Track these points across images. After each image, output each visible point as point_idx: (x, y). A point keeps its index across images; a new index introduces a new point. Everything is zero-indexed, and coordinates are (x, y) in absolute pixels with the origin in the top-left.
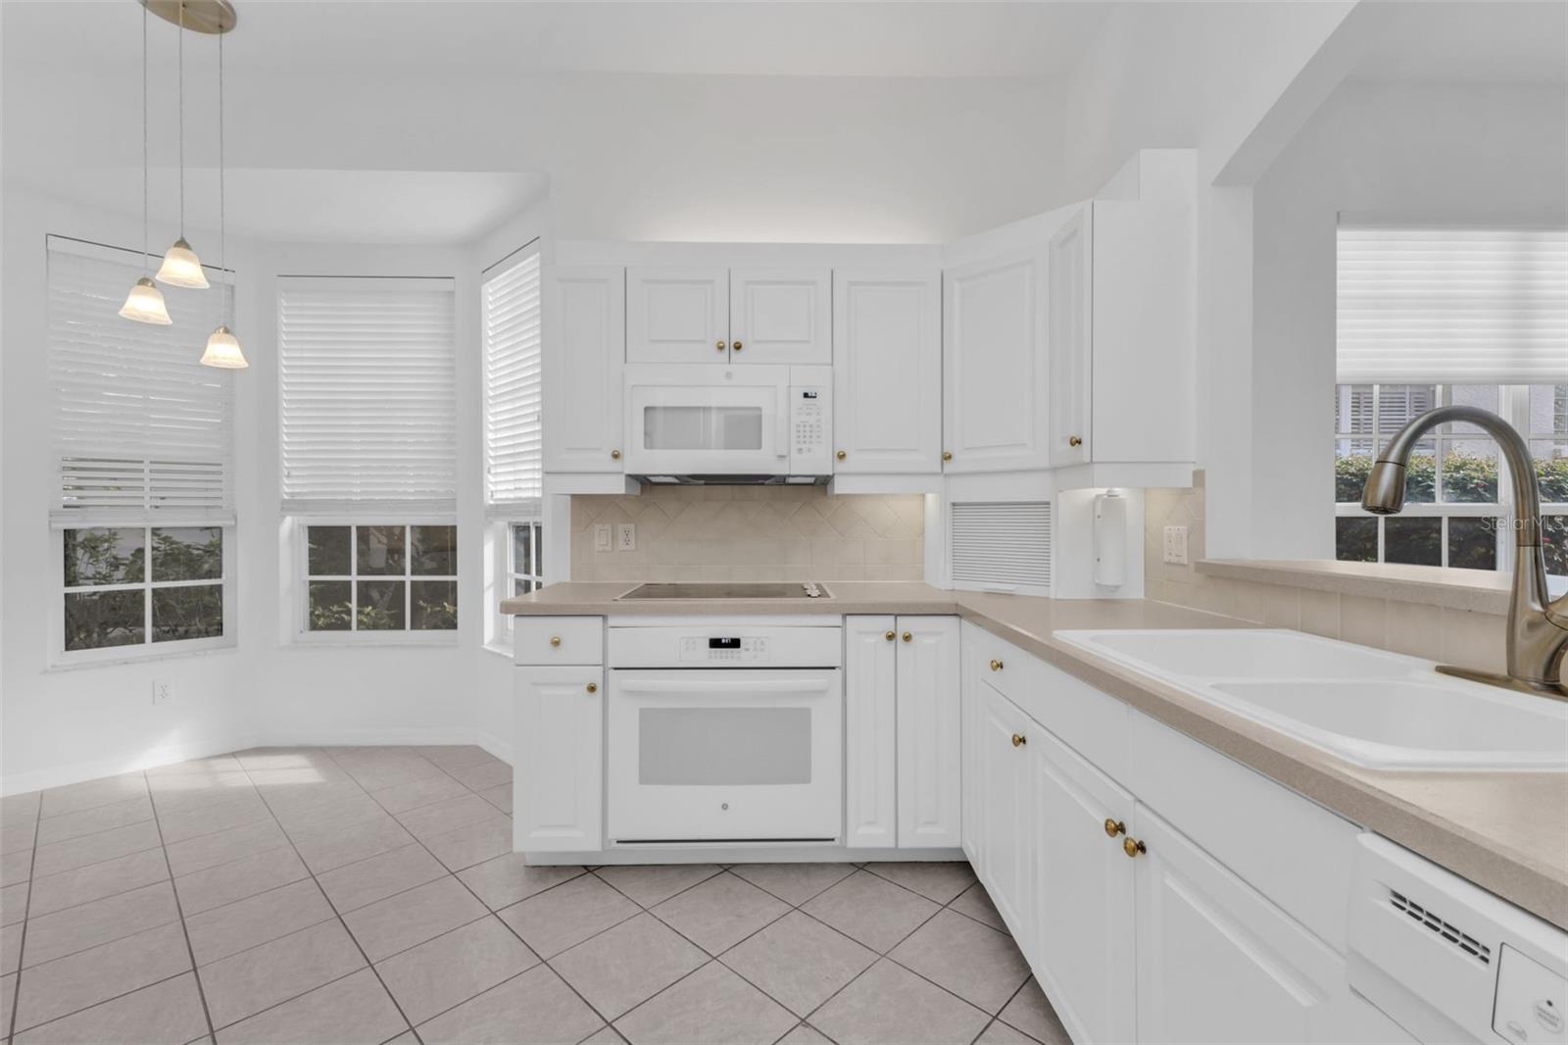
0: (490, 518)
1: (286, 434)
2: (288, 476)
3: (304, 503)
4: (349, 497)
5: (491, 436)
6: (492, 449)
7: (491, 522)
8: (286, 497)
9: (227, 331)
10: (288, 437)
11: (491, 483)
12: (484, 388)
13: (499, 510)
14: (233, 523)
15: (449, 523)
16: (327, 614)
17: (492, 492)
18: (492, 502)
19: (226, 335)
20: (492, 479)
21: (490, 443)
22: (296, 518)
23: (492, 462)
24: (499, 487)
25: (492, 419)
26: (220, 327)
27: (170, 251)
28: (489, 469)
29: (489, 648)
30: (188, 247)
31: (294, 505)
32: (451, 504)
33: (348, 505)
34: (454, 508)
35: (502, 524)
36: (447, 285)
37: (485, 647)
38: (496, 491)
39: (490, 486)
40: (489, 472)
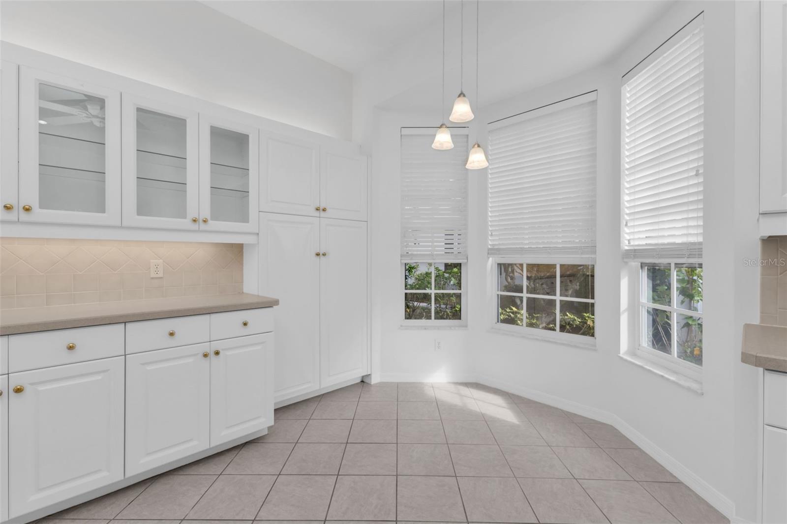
0: (626, 260)
1: (490, 211)
2: (492, 235)
3: (498, 250)
4: (521, 246)
5: (627, 198)
6: (627, 208)
7: (626, 263)
8: (490, 247)
9: (479, 146)
10: (491, 213)
11: (627, 233)
12: (622, 162)
13: (634, 253)
14: (466, 261)
15: (590, 263)
16: (504, 313)
17: (629, 241)
18: (627, 248)
19: (479, 148)
20: (627, 230)
21: (626, 203)
22: (494, 258)
23: (627, 217)
24: (636, 236)
25: (627, 185)
26: (475, 144)
27: (456, 100)
28: (626, 223)
29: (625, 357)
30: (464, 96)
31: (492, 251)
32: (593, 249)
33: (521, 251)
34: (595, 252)
35: (635, 264)
36: (591, 97)
37: (621, 355)
38: (634, 239)
39: (626, 235)
40: (626, 225)
